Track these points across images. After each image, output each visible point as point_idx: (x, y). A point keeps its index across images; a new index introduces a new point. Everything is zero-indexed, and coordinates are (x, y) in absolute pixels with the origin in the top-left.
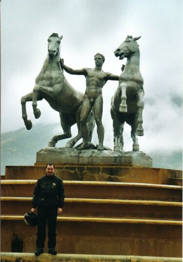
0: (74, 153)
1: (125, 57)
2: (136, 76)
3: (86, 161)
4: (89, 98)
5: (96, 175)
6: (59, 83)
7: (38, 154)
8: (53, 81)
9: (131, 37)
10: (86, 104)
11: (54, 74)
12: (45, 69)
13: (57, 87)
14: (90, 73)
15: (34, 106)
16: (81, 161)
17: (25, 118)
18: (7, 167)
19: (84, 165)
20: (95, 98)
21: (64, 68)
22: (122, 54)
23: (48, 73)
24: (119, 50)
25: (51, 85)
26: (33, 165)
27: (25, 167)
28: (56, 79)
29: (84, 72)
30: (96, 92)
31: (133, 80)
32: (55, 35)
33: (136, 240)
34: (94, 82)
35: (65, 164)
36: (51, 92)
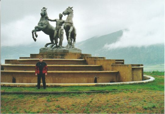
0: (51, 49)
1: (67, 14)
2: (70, 21)
3: (54, 52)
4: (57, 30)
5: (57, 57)
6: (45, 25)
7: (40, 50)
8: (43, 24)
9: (69, 7)
10: (56, 32)
11: (44, 22)
12: (41, 20)
13: (45, 26)
14: (57, 20)
15: (35, 33)
16: (53, 52)
17: (33, 37)
18: (31, 54)
19: (54, 53)
20: (59, 29)
21: (49, 20)
22: (65, 13)
23: (41, 21)
24: (63, 12)
25: (42, 26)
26: (38, 53)
27: (36, 54)
28: (44, 23)
29: (55, 21)
30: (59, 27)
31: (69, 23)
32: (44, 8)
33: (51, 78)
34: (58, 24)
35: (48, 53)
36: (42, 28)
